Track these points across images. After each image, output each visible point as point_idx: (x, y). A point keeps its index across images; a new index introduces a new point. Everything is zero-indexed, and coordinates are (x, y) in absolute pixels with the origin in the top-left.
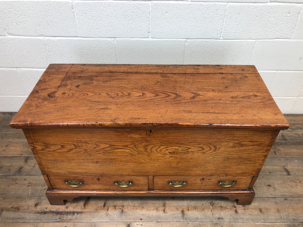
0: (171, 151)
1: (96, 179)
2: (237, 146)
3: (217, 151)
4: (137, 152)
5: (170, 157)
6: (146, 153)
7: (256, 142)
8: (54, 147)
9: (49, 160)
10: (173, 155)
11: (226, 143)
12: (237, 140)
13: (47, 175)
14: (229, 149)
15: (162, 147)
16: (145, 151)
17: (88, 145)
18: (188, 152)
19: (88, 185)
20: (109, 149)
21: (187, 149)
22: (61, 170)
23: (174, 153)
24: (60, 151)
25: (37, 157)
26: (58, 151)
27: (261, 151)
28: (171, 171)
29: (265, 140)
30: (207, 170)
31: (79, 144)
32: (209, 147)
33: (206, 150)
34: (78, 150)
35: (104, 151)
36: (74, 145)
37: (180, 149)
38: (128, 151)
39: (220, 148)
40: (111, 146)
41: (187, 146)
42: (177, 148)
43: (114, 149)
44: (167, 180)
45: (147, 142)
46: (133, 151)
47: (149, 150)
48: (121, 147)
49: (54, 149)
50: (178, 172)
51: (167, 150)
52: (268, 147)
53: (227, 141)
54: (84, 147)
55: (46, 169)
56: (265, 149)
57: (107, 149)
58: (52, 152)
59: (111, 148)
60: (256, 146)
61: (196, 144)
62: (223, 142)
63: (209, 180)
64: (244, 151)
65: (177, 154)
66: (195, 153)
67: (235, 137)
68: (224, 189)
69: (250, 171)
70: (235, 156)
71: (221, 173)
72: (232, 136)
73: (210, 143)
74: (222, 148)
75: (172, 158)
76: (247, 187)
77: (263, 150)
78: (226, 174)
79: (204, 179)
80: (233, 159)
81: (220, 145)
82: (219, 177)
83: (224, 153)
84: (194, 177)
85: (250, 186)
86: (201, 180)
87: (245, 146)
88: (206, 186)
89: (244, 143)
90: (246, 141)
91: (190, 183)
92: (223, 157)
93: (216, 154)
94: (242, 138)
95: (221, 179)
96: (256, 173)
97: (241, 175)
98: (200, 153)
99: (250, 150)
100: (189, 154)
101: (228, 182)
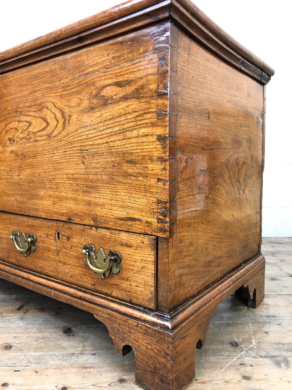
0: (11, 136)
7: (127, 82)
10: (13, 148)
12: (93, 84)
14: (84, 119)
15: (1, 127)
21: (28, 128)
23: (14, 141)
27: (148, 119)
29: (145, 73)
32: (53, 115)
37: (20, 128)
39: (70, 117)
41: (27, 118)
42: (16, 124)
51: (7, 132)
60: (131, 98)
61: (37, 110)
62: (71, 94)
63: (68, 238)
64: (111, 121)
65: (17, 142)
66: (38, 139)
67: (88, 74)
68: (99, 289)
69: (144, 214)
70: (100, 141)
71: (85, 211)
72: (83, 73)
73: (54, 104)
74: (74, 117)
75: (12, 157)
76: (151, 293)
77: (150, 113)
78: (95, 219)
79: (61, 236)
80: (97, 158)
81: (68, 105)
82: (84, 230)
83: (79, 135)
84: (45, 222)
85: (160, 294)
86: (55, 237)
87: (111, 103)
88: (66, 264)
89: (108, 92)
90: (109, 85)
91: (41, 244)
92: (79, 148)
93: (66, 138)
94: (100, 75)
95: (88, 241)
96: (158, 222)
97: (126, 230)
98: (44, 138)
99: (123, 118)
100: (31, 141)
101: (103, 254)
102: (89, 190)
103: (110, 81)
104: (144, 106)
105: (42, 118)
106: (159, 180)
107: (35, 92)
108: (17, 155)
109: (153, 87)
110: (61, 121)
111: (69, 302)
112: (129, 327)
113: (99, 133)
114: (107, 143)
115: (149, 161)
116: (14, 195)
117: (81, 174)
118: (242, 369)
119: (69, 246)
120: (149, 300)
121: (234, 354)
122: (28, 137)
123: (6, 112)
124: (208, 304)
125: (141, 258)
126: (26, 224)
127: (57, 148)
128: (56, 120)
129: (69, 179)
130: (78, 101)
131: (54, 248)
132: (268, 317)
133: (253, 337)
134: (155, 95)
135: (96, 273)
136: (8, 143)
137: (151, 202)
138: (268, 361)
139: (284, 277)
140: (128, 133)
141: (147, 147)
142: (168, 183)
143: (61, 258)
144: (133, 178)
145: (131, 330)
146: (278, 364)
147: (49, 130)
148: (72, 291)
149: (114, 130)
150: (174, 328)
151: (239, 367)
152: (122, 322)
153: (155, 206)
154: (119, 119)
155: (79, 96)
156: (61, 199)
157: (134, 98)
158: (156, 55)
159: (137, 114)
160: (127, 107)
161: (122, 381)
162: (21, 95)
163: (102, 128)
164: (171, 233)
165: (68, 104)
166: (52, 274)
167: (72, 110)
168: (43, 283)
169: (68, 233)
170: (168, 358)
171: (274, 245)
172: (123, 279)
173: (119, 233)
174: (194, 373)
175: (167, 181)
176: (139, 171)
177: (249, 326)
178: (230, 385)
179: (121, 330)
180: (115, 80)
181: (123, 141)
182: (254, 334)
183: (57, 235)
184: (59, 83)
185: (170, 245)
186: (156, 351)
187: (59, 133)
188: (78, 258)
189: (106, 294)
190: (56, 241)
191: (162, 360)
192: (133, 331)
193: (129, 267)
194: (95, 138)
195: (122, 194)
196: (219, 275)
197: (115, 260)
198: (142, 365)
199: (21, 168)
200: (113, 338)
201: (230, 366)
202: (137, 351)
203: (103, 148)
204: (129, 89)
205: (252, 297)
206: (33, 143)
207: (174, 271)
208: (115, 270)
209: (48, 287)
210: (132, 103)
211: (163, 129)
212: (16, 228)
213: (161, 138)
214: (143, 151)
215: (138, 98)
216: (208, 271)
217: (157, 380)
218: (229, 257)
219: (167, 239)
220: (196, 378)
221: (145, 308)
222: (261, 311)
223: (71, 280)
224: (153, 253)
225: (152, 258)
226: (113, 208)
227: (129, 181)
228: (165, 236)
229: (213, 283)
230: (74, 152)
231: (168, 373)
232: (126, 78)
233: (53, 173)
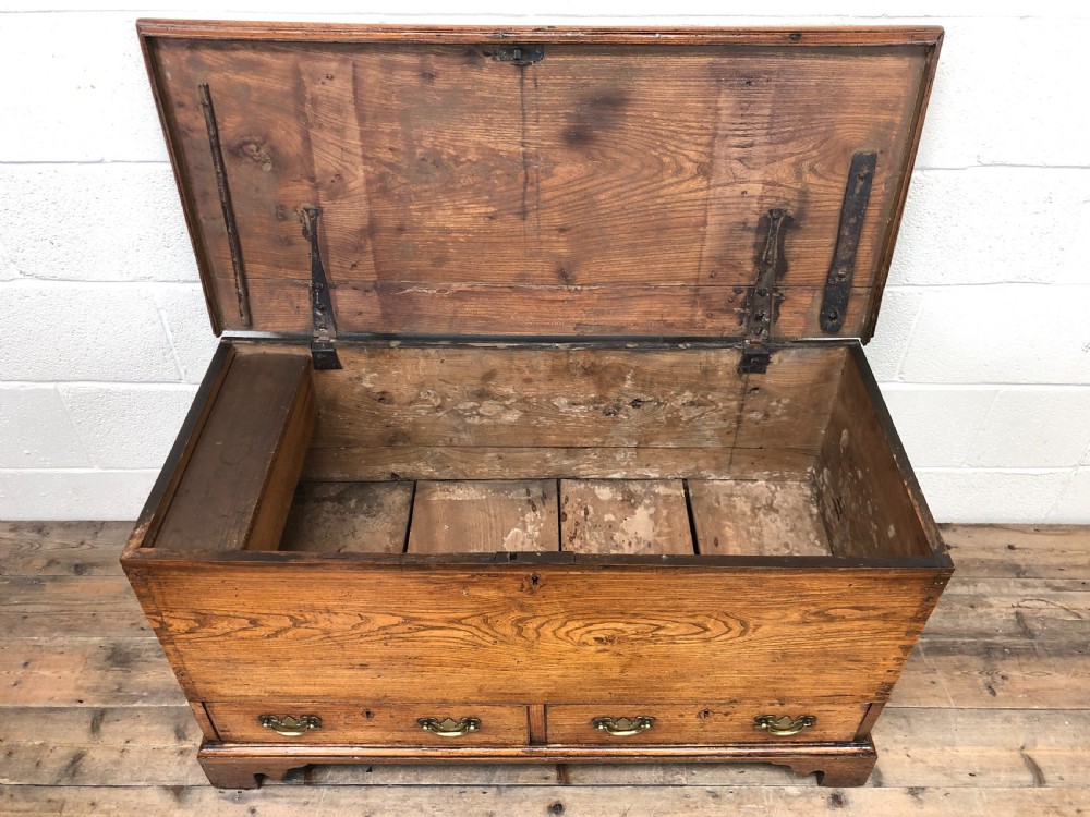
0: (603, 637)
1: (362, 714)
2: (813, 622)
3: (750, 635)
4: (492, 639)
5: (600, 651)
6: (518, 639)
7: (874, 608)
8: (226, 623)
9: (209, 661)
10: (606, 647)
11: (777, 614)
12: (814, 605)
13: (203, 703)
14: (787, 630)
15: (571, 625)
16: (519, 634)
17: (333, 618)
18: (655, 640)
19: (333, 728)
20: (404, 628)
21: (654, 631)
22: (247, 687)
23: (611, 641)
24: (248, 633)
25: (172, 653)
26: (240, 634)
27: (893, 635)
28: (602, 690)
29: (903, 604)
30: (718, 688)
31: (308, 617)
32: (722, 624)
33: (714, 631)
34: (302, 631)
35: (387, 636)
36: (291, 618)
37: (630, 629)
38: (461, 634)
39: (757, 627)
40: (408, 620)
41: (654, 622)
42: (621, 626)
43: (418, 630)
44: (591, 716)
45: (523, 611)
46: (481, 634)
47: (531, 634)
48: (440, 625)
49: (228, 630)
50: (626, 695)
51: (589, 632)
52: (914, 624)
53: (779, 609)
54: (322, 625)
55: (200, 687)
56: (904, 628)
57: (394, 630)
58: (219, 638)
59: (408, 626)
60: (874, 620)
61: (681, 616)
63: (726, 714)
64: (835, 634)
65: (620, 642)
66: (678, 641)
70: (809, 647)
73: (726, 614)
74: (767, 627)
77: (897, 631)
79: (711, 713)
81: (757, 617)
82: (758, 707)
87: (840, 621)
89: (837, 612)
90: (842, 608)
91: (665, 723)
92: (771, 651)
94: (830, 599)
96: (877, 695)
98: (695, 641)
105: (694, 624)
108: (620, 654)
113: (812, 641)
115: (882, 660)
119: (728, 719)
120: (849, 737)
122: (653, 639)
126: (630, 709)
128: (728, 627)
130: (779, 615)
131: (694, 723)
136: (592, 642)
137: (873, 684)
147: (707, 635)
148: (731, 751)
149: (837, 640)
154: (848, 633)
155: (782, 611)
157: (878, 620)
158: (923, 594)
160: (865, 625)
163: (817, 638)
166: (687, 741)
167: (766, 621)
169: (727, 710)
176: (864, 666)
179: (810, 764)
183: (702, 714)
187: (732, 638)
188: (743, 726)
190: (699, 717)
202: (829, 772)
204: (874, 613)
206: (666, 645)
213: (903, 647)
224: (863, 712)
225: (860, 715)
232: (871, 604)
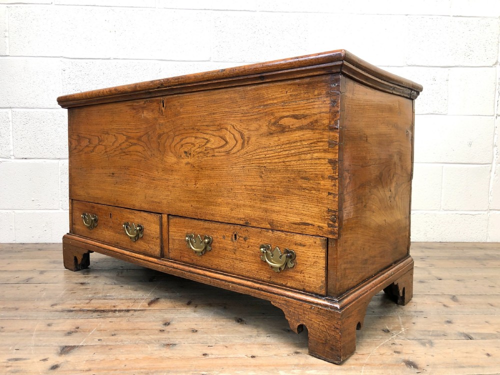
0: (187, 150)
1: (109, 215)
2: (274, 132)
3: (246, 148)
4: (150, 153)
5: (186, 164)
6: (159, 154)
8: (83, 142)
10: (189, 160)
12: (272, 114)
13: (72, 200)
15: (176, 140)
16: (159, 149)
17: (108, 137)
19: (100, 227)
21: (206, 144)
23: (190, 154)
26: (86, 150)
31: (102, 137)
32: (232, 136)
33: (230, 144)
34: (100, 147)
35: (121, 151)
36: (98, 138)
37: (197, 143)
38: (141, 149)
39: (249, 138)
42: (193, 140)
43: (129, 146)
46: (147, 149)
47: (162, 147)
48: (136, 142)
49: (83, 147)
51: (182, 146)
53: (256, 119)
54: (105, 142)
56: (326, 138)
58: (81, 153)
59: (127, 143)
60: (306, 129)
61: (215, 129)
62: (251, 120)
63: (245, 239)
64: (288, 145)
65: (194, 155)
66: (216, 154)
67: (267, 105)
68: (275, 281)
69: (316, 220)
70: (277, 161)
71: (262, 217)
72: (262, 104)
73: (233, 127)
74: (253, 139)
75: (188, 168)
76: (322, 282)
77: (323, 141)
78: (271, 223)
79: (237, 237)
80: (274, 173)
81: (247, 129)
82: (260, 232)
83: (258, 154)
84: (222, 225)
85: (329, 283)
86: (232, 238)
87: (288, 131)
88: (243, 261)
89: (285, 122)
90: (287, 117)
91: (217, 245)
92: (258, 165)
93: (245, 155)
94: (279, 107)
95: (265, 241)
96: (329, 227)
97: (300, 232)
98: (223, 154)
99: (299, 144)
100: (208, 155)
101: (278, 251)
102: (265, 199)
103: (288, 114)
104: (317, 136)
105: (221, 137)
106: (329, 194)
107: (214, 114)
108: (194, 167)
109: (326, 122)
110: (240, 142)
111: (247, 293)
112: (304, 310)
113: (277, 154)
114: (283, 162)
115: (321, 179)
116: (189, 201)
117: (258, 186)
118: (394, 347)
119: (246, 246)
120: (321, 288)
121: (386, 337)
122: (206, 152)
123: (181, 128)
124: (365, 294)
125: (313, 255)
126: (201, 227)
127: (235, 163)
128: (235, 140)
129: (247, 190)
130: (257, 126)
131: (231, 247)
132: (415, 312)
133: (402, 326)
134: (327, 128)
135: (272, 267)
136: (183, 155)
137: (323, 210)
138: (415, 342)
139: (432, 280)
140: (303, 156)
141: (320, 167)
142: (337, 197)
143: (238, 255)
144: (307, 191)
145: (305, 312)
146: (424, 344)
147: (228, 147)
148: (249, 283)
149: (290, 152)
150: (342, 308)
151: (391, 345)
152: (298, 306)
153: (326, 214)
154: (295, 144)
155: (258, 122)
156: (238, 206)
157: (308, 129)
158: (328, 99)
159: (312, 141)
160: (303, 135)
161: (297, 353)
162: (199, 114)
163: (279, 150)
164: (339, 235)
165: (247, 127)
166: (229, 270)
167: (252, 133)
168: (220, 278)
169: (245, 234)
170: (338, 331)
171: (424, 250)
172: (298, 272)
173: (294, 235)
174: (355, 348)
175: (336, 195)
176: (312, 186)
177: (399, 319)
178: (384, 356)
179: (296, 312)
180: (292, 113)
181: (299, 162)
182: (403, 324)
183: (234, 236)
184: (239, 109)
185: (338, 244)
186: (327, 327)
187: (238, 151)
188: (255, 256)
189: (282, 285)
190: (233, 241)
191: (333, 333)
192: (307, 313)
193: (303, 262)
194: (273, 158)
195: (297, 204)
196: (373, 273)
197: (291, 257)
198: (315, 339)
199: (197, 179)
200: (289, 320)
201: (383, 345)
202: (310, 328)
203: (280, 166)
204: (305, 122)
205: (401, 295)
206: (212, 158)
207: (341, 265)
208: (290, 265)
209: (226, 281)
210: (307, 133)
211: (334, 155)
212: (190, 230)
213: (331, 162)
214: (316, 170)
215: (312, 129)
216: (364, 267)
217: (327, 349)
218: (381, 257)
219: (336, 240)
220: (356, 351)
221: (316, 294)
222: (409, 308)
223: (248, 274)
224: (324, 251)
225: (323, 255)
226: (288, 214)
227: (303, 193)
228: (334, 237)
229: (369, 278)
230: (252, 167)
231: (336, 342)
232: (302, 112)
233: (231, 184)
